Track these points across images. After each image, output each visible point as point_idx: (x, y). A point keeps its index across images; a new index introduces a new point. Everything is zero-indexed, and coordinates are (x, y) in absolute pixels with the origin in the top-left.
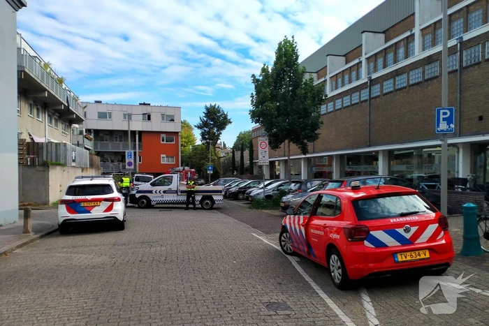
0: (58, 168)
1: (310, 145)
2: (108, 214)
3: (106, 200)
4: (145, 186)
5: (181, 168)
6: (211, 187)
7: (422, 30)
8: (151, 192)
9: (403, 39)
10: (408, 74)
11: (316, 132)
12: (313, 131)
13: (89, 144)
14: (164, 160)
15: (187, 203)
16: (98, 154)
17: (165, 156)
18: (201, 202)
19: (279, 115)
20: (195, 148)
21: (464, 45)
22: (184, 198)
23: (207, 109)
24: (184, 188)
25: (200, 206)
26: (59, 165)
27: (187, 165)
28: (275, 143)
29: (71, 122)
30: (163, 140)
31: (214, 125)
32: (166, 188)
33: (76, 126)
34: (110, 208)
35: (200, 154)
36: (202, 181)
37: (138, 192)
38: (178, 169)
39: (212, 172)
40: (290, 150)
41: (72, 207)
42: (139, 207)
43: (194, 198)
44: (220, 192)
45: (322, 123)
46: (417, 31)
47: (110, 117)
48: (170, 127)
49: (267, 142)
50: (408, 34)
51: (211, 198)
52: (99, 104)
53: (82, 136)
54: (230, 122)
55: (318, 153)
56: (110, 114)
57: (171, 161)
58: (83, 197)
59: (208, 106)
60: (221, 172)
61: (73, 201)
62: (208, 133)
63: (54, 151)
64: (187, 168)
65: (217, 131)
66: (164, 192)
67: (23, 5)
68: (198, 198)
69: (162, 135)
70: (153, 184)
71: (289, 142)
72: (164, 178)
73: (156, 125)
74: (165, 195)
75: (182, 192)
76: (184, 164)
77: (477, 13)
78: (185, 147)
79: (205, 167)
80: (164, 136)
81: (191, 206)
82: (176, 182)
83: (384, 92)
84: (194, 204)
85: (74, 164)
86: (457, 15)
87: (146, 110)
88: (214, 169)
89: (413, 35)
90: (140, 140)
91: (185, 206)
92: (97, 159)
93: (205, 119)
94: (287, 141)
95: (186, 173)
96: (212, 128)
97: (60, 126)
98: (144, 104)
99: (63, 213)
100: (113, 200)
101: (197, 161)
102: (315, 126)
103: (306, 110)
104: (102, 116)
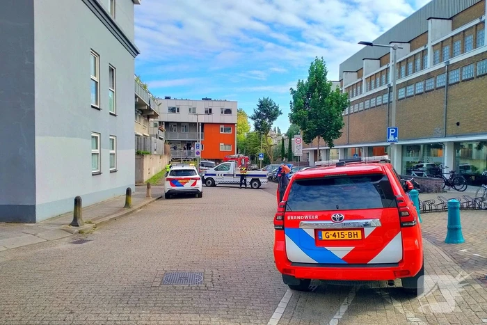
0: (148, 156)
1: (335, 141)
2: (193, 187)
3: (192, 179)
4: (211, 171)
5: (236, 156)
6: (261, 172)
7: (433, 46)
8: (215, 175)
9: (420, 52)
10: (415, 85)
11: (340, 131)
12: (337, 131)
13: (162, 135)
14: (223, 148)
15: (241, 184)
16: (170, 142)
17: (223, 144)
18: (251, 183)
19: (310, 119)
20: (249, 136)
21: (450, 68)
22: (238, 180)
23: (261, 102)
24: (239, 173)
25: (250, 186)
26: (148, 153)
27: (242, 152)
28: (308, 139)
29: (149, 117)
30: (222, 131)
31: (267, 117)
32: (225, 172)
33: (152, 119)
34: (195, 184)
35: (254, 141)
36: (256, 166)
37: (206, 175)
38: (234, 156)
39: (263, 159)
40: (319, 143)
41: (173, 182)
42: (207, 186)
43: (245, 180)
44: (265, 176)
45: (344, 124)
46: (429, 46)
47: (178, 111)
48: (227, 119)
49: (301, 139)
50: (423, 48)
51: (258, 180)
52: (168, 100)
53: (157, 128)
54: (281, 114)
55: (351, 144)
56: (178, 109)
57: (229, 149)
58: (179, 177)
59: (262, 99)
60: (272, 158)
61: (174, 179)
62: (261, 123)
63: (143, 142)
64: (241, 155)
65: (270, 121)
66: (224, 175)
67: (138, 53)
68: (249, 180)
69: (222, 126)
70: (216, 170)
71: (319, 138)
72: (224, 165)
73: (217, 117)
74: (225, 177)
75: (237, 175)
76: (239, 150)
77: (470, 37)
78: (239, 133)
79: (258, 153)
80: (223, 126)
81: (243, 186)
82: (233, 168)
83: (399, 98)
84: (246, 185)
85: (155, 153)
86: (457, 37)
87: (208, 105)
88: (265, 156)
89: (427, 49)
90: (202, 131)
91: (239, 186)
92: (168, 146)
93: (259, 111)
94: (317, 137)
95: (241, 160)
96: (264, 119)
97: (142, 120)
98: (206, 99)
99: (168, 186)
100: (196, 179)
101: (251, 148)
102: (339, 127)
103: (331, 115)
104: (173, 110)
